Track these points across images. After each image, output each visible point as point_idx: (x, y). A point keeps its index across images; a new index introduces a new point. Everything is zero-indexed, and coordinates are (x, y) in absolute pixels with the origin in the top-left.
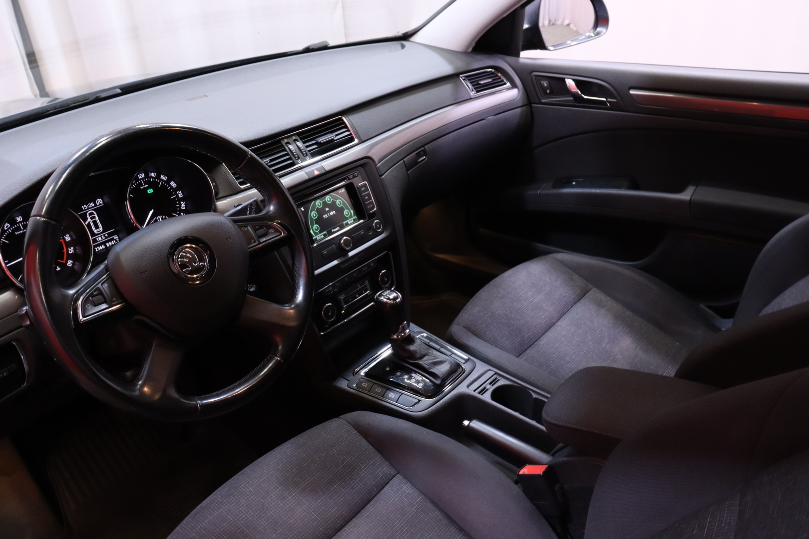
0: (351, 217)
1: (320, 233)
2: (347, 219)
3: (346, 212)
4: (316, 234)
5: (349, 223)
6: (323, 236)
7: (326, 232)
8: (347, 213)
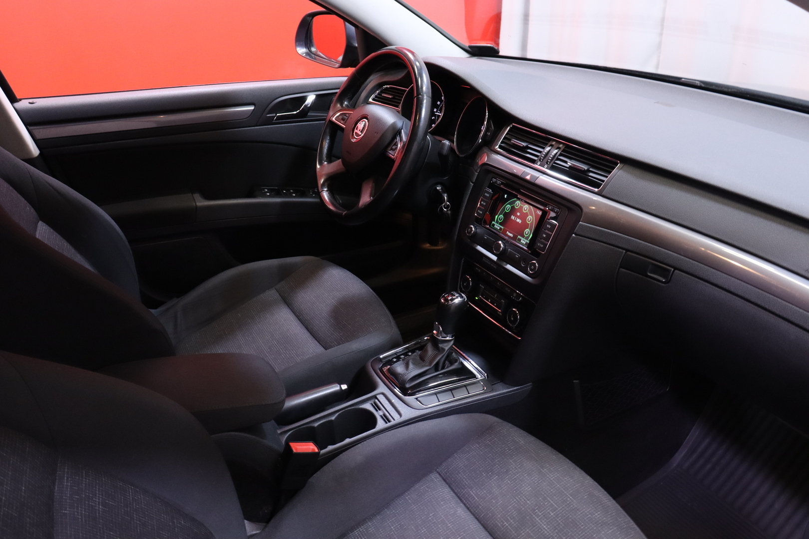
0: (527, 238)
1: (500, 224)
2: (523, 236)
3: (527, 231)
4: (497, 222)
5: (522, 241)
6: (499, 228)
7: (503, 228)
8: (527, 233)
